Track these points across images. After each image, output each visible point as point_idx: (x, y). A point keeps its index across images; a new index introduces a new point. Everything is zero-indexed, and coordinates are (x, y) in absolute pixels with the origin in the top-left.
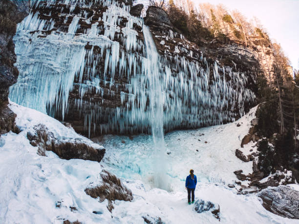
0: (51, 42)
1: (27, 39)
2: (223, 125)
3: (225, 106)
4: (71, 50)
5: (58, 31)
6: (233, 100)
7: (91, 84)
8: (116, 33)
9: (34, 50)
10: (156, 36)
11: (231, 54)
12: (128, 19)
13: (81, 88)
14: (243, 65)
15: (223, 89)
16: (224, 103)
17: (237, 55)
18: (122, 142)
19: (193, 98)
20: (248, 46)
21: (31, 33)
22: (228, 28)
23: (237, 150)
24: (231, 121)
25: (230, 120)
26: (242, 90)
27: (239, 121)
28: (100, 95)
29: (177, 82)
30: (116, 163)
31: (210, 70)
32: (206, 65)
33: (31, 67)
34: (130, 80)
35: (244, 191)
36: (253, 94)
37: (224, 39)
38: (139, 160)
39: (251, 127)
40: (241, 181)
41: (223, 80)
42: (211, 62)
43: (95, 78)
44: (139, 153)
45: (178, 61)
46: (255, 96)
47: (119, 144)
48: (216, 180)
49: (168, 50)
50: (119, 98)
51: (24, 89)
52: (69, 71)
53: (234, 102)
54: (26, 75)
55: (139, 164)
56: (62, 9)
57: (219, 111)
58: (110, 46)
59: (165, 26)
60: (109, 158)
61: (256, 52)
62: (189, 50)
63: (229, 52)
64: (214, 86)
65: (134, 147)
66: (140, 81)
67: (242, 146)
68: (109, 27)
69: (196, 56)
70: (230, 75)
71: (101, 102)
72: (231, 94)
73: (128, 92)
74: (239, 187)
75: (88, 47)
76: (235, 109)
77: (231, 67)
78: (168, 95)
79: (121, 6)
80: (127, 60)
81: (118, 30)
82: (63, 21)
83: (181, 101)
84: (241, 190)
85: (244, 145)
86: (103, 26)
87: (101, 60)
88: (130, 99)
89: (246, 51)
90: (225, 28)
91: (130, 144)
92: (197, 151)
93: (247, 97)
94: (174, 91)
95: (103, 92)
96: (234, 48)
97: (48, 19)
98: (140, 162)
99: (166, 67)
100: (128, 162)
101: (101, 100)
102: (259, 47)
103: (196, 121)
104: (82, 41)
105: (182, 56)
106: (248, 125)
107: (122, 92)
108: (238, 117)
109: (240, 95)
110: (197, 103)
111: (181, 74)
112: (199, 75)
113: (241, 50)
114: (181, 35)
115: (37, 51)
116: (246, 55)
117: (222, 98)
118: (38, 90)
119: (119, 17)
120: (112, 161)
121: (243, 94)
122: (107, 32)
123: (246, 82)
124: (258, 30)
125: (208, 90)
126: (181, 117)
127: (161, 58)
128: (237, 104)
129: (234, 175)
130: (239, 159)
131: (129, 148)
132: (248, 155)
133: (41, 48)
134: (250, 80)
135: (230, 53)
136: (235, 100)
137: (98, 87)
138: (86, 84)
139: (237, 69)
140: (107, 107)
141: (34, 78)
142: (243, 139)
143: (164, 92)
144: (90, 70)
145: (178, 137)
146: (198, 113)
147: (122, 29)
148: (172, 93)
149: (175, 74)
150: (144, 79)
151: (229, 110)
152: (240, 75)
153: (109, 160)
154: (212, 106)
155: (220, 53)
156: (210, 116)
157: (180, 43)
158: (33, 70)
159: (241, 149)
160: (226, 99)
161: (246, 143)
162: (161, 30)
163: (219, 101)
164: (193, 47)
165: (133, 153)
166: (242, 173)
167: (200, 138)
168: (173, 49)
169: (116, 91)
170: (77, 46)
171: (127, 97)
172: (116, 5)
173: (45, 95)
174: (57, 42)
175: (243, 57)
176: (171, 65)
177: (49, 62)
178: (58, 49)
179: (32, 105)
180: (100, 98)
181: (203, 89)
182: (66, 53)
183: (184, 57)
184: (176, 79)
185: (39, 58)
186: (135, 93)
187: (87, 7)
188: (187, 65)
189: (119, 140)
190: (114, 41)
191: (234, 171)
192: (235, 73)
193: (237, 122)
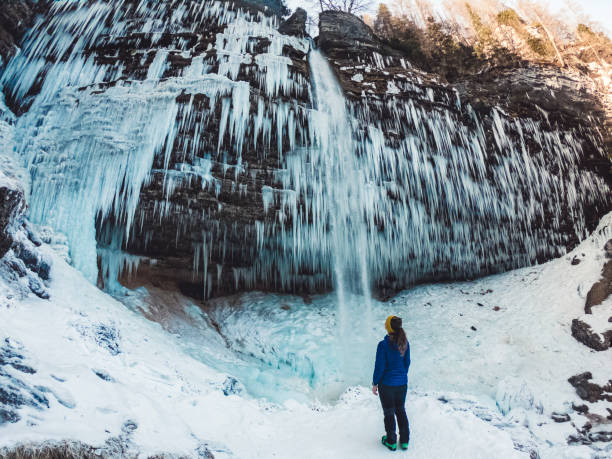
0: (113, 99)
1: (73, 100)
2: (537, 266)
3: (538, 216)
4: (149, 107)
5: (129, 79)
6: (554, 201)
7: (192, 170)
8: (243, 66)
9: (82, 117)
10: (344, 69)
11: (530, 90)
12: (270, 39)
13: (167, 178)
14: (565, 112)
15: (525, 174)
16: (532, 210)
17: (545, 88)
18: (283, 308)
19: (450, 197)
20: (566, 66)
21: (80, 89)
22: (514, 38)
23: (575, 322)
24: (558, 256)
25: (553, 251)
26: (572, 176)
27: (577, 252)
28: (212, 193)
29: (402, 160)
30: (258, 353)
31: (486, 130)
32: (473, 120)
33: (74, 146)
34: (284, 160)
35: (595, 430)
36: (600, 181)
37: (508, 60)
38: (313, 345)
39: (607, 260)
40: (587, 403)
41: (521, 152)
42: (484, 111)
43: (202, 159)
44: (319, 332)
45: (398, 112)
46: (606, 188)
47: (275, 311)
48: (515, 400)
49: (371, 91)
50: (260, 199)
51: (58, 185)
52: (143, 146)
53: (558, 204)
54: (63, 160)
55: (312, 357)
56: (139, 41)
57: (524, 230)
58: (229, 90)
59: (360, 47)
60: (243, 340)
61: (589, 79)
62: (423, 88)
63: (523, 84)
64: (501, 169)
65: (308, 317)
66: (308, 160)
67: (588, 310)
68: (228, 56)
69: (444, 99)
70: (537, 139)
71: (217, 209)
72: (547, 186)
73: (280, 186)
74: (580, 420)
75: (182, 99)
76: (563, 222)
77: (535, 120)
78: (384, 193)
79: (258, 20)
80: (272, 117)
81: (247, 59)
82: (138, 61)
83: (422, 209)
84: (588, 427)
85: (593, 309)
86: (215, 57)
87: (211, 120)
88: (284, 202)
89: (564, 77)
90: (506, 38)
91: (300, 312)
92: (473, 328)
93: (588, 192)
94: (399, 181)
95: (218, 187)
96: (533, 75)
97: (113, 62)
98: (315, 351)
99: (371, 128)
100: (287, 350)
101: (216, 205)
102: (592, 66)
103: (469, 257)
104: (171, 90)
105: (406, 100)
106: (598, 258)
107: (265, 188)
108: (572, 244)
109: (572, 188)
110: (464, 212)
111: (411, 142)
112: (457, 142)
113: (550, 77)
114: (402, 61)
115: (87, 117)
116: (564, 86)
117: (526, 197)
118: (82, 184)
119: (251, 39)
120: (250, 347)
121: (577, 184)
122: (224, 67)
123: (580, 154)
124: (583, 29)
125: (488, 178)
126: (431, 251)
127: (355, 108)
128: (565, 210)
129: (570, 385)
130: (581, 344)
131: (295, 319)
132: (604, 331)
133: (93, 111)
134: (589, 148)
135: (525, 88)
136: (561, 201)
137: (208, 177)
138: (179, 170)
139: (552, 124)
140: (233, 222)
141: (77, 165)
142: (590, 294)
143: (372, 184)
144: (189, 142)
145: (426, 300)
146: (472, 239)
147: (256, 58)
148: (394, 186)
149: (395, 141)
150: (317, 156)
151: (547, 227)
152: (562, 137)
153: (242, 345)
154: (505, 220)
155: (502, 91)
156: (502, 244)
157: (400, 76)
158: (76, 150)
159: (585, 319)
160: (537, 198)
161: (598, 302)
162: (354, 56)
163: (521, 205)
164: (434, 80)
165: (303, 332)
166: (590, 381)
167: (482, 300)
168: (382, 87)
169: (250, 184)
170: (160, 99)
171: (278, 198)
172: (246, 19)
173: (95, 193)
174: (125, 97)
175: (561, 92)
176: (382, 121)
177: (107, 133)
178: (125, 109)
179: (69, 213)
180: (213, 199)
181: (475, 176)
182: (139, 114)
183: (411, 101)
184: (401, 153)
185: (89, 129)
186: (297, 187)
187: (187, 31)
188: (423, 118)
189: (275, 303)
190: (237, 80)
191: (569, 376)
192: (548, 135)
193: (571, 255)
